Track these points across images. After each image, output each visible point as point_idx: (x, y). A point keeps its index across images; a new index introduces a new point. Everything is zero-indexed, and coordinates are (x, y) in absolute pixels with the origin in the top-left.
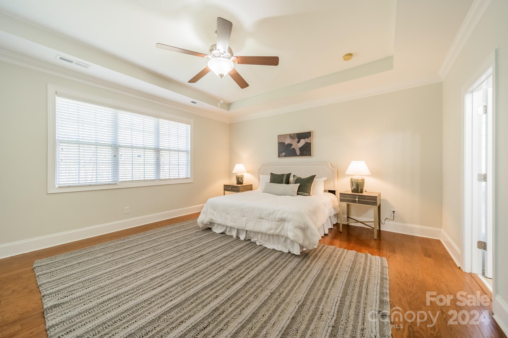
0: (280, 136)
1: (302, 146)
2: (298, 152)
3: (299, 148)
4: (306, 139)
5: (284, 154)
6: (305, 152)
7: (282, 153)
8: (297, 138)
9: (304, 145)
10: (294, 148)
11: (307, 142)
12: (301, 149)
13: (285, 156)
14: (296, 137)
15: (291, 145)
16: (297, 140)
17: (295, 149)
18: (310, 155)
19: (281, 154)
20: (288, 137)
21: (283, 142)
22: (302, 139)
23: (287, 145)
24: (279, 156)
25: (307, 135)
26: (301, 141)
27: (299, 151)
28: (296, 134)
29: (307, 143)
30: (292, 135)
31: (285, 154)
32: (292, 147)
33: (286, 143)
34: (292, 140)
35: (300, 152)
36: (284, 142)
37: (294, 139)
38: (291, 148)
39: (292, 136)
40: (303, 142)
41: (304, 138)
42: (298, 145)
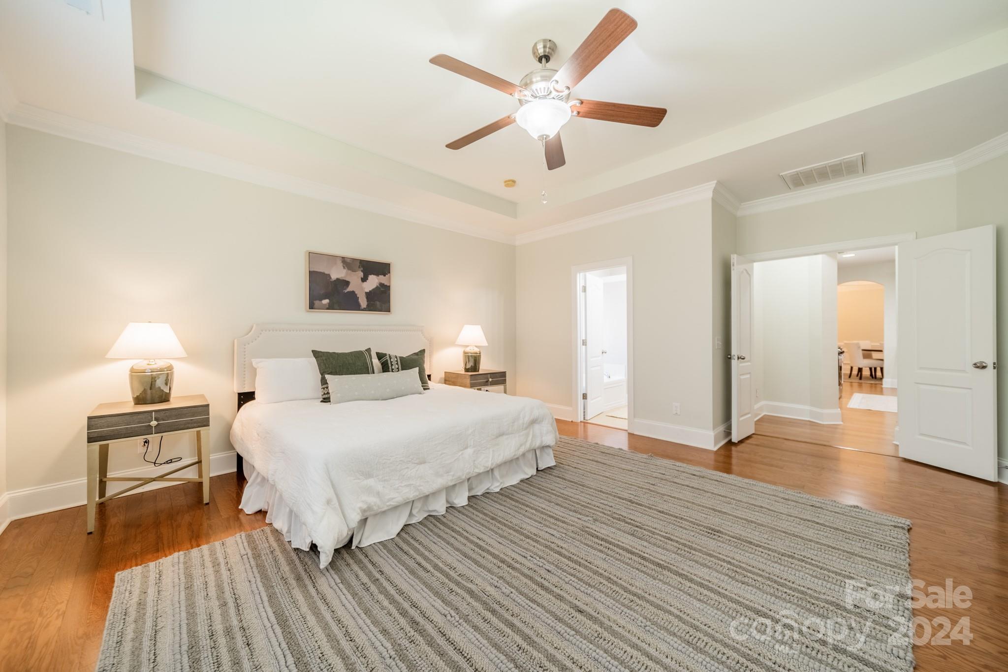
0: (312, 256)
1: (373, 289)
2: (363, 302)
3: (366, 293)
4: (381, 277)
5: (326, 302)
6: (378, 303)
7: (321, 300)
8: (362, 271)
9: (377, 287)
10: (353, 292)
11: (383, 282)
12: (369, 295)
13: (330, 307)
14: (359, 268)
15: (347, 283)
16: (361, 274)
17: (356, 295)
18: (388, 310)
19: (317, 303)
20: (340, 264)
21: (323, 274)
22: (372, 275)
23: (335, 281)
24: (312, 306)
25: (383, 269)
26: (369, 278)
27: (366, 299)
28: (359, 261)
29: (382, 285)
30: (348, 261)
31: (329, 304)
32: (350, 289)
33: (334, 277)
34: (350, 271)
35: (367, 301)
36: (326, 272)
37: (354, 271)
38: (346, 291)
39: (349, 263)
40: (373, 282)
41: (377, 274)
42: (363, 287)
